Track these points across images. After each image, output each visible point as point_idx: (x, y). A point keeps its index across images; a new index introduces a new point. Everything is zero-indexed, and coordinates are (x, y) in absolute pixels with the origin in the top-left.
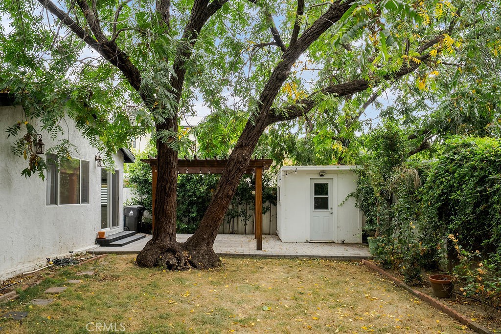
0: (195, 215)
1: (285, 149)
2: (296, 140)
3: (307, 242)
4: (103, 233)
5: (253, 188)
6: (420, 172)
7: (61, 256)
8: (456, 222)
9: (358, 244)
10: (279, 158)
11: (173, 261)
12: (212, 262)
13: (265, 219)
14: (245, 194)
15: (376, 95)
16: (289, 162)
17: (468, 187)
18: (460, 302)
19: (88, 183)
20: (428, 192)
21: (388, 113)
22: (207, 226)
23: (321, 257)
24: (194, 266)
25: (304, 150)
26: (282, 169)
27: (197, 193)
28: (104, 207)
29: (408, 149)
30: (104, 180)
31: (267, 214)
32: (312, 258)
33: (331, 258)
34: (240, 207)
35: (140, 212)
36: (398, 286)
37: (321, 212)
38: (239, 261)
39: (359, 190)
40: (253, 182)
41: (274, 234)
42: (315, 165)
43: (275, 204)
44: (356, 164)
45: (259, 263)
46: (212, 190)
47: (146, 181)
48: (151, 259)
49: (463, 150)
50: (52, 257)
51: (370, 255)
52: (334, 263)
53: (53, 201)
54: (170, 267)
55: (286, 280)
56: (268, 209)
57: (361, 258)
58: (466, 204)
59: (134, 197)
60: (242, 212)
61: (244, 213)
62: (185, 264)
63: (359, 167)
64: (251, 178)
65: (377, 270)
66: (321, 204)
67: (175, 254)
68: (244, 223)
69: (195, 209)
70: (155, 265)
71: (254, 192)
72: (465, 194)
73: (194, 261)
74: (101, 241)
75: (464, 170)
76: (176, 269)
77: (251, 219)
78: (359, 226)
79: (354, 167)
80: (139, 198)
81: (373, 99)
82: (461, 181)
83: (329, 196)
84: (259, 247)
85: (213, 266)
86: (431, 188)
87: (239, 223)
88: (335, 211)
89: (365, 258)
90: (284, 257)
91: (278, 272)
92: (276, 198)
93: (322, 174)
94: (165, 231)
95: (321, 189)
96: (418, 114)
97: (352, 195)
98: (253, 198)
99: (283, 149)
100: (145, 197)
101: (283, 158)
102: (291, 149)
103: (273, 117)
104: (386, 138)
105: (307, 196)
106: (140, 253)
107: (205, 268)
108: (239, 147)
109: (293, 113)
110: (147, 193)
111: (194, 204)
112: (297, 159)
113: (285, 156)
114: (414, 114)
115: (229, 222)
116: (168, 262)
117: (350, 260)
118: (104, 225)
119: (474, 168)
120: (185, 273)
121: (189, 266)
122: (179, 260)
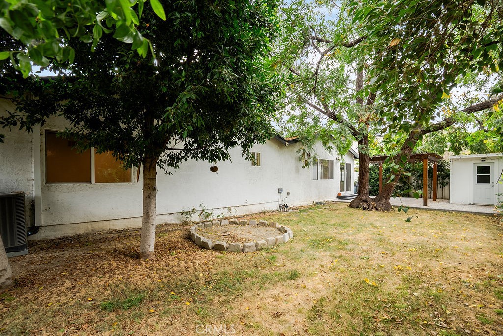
3: (470, 204)
4: (341, 194)
7: (319, 201)
11: (366, 206)
12: (388, 208)
19: (333, 170)
22: (385, 190)
23: (468, 212)
24: (377, 209)
28: (343, 181)
30: (342, 168)
37: (483, 185)
48: (355, 204)
50: (315, 201)
52: (471, 216)
53: (315, 178)
54: (364, 209)
62: (372, 208)
66: (483, 179)
67: (367, 203)
70: (357, 207)
73: (377, 207)
74: (340, 197)
76: (367, 210)
83: (490, 174)
84: (425, 204)
85: (387, 210)
88: (495, 184)
93: (483, 159)
94: (363, 192)
107: (383, 211)
109: (439, 127)
116: (363, 207)
120: (371, 212)
121: (374, 209)
122: (369, 206)
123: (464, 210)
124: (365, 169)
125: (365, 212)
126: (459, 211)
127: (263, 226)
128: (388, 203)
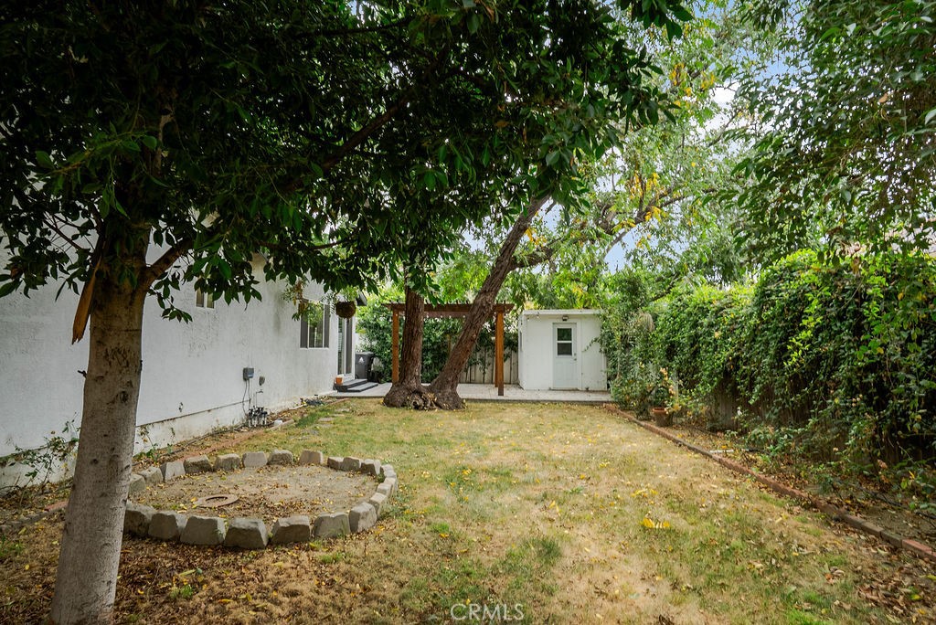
0: (430, 362)
1: (527, 292)
2: (539, 282)
3: (550, 389)
4: (341, 379)
5: (493, 334)
7: (311, 397)
8: (676, 361)
9: (603, 391)
10: (520, 301)
11: (420, 402)
12: (457, 404)
13: (506, 365)
14: (484, 341)
15: (621, 235)
16: (530, 305)
17: (685, 332)
18: (677, 428)
19: (328, 327)
20: (658, 336)
21: (633, 256)
22: (451, 368)
23: (563, 402)
24: (440, 407)
25: (546, 292)
26: (523, 313)
27: (433, 339)
28: (340, 353)
30: (340, 324)
31: (508, 361)
32: (554, 402)
33: (572, 403)
34: (478, 354)
35: (370, 359)
36: (630, 421)
37: (565, 358)
38: (482, 405)
39: (603, 336)
40: (493, 327)
41: (516, 383)
42: (558, 308)
43: (516, 351)
45: (502, 406)
46: (448, 336)
47: (377, 326)
48: (399, 399)
50: (305, 397)
51: (610, 400)
53: (303, 344)
54: (417, 408)
55: (528, 417)
56: (508, 356)
57: (603, 402)
58: (684, 346)
59: (363, 343)
60: (481, 359)
61: (483, 360)
62: (431, 405)
63: (602, 312)
64: (490, 323)
65: (615, 411)
66: (565, 350)
67: (420, 396)
68: (482, 372)
69: (430, 355)
70: (403, 406)
71: (493, 338)
72: (683, 337)
73: (440, 402)
74: (339, 387)
75: (684, 315)
76: (423, 409)
77: (490, 367)
78: (604, 371)
79: (597, 312)
80: (368, 344)
81: (619, 239)
82: (681, 325)
83: (572, 342)
84: (501, 393)
85: (457, 407)
86: (661, 332)
87: (477, 372)
88: (579, 357)
89: (607, 402)
90: (527, 401)
91: (521, 412)
92: (517, 345)
93: (565, 318)
94: (411, 374)
95: (564, 334)
97: (596, 340)
98: (493, 344)
99: (524, 291)
100: (374, 343)
101: (524, 300)
102: (533, 293)
103: (514, 264)
104: (628, 282)
105: (551, 342)
106: (385, 398)
107: (450, 409)
108: (483, 292)
109: (534, 260)
110: (378, 338)
111: (428, 350)
112: (539, 302)
113: (526, 298)
115: (466, 371)
116: (415, 403)
117: (592, 404)
118: (340, 372)
119: (690, 314)
120: (431, 413)
121: (435, 406)
122: (425, 401)
123: (546, 398)
124: (418, 327)
125: (419, 414)
126: (552, 401)
127: (284, 466)
128: (456, 394)
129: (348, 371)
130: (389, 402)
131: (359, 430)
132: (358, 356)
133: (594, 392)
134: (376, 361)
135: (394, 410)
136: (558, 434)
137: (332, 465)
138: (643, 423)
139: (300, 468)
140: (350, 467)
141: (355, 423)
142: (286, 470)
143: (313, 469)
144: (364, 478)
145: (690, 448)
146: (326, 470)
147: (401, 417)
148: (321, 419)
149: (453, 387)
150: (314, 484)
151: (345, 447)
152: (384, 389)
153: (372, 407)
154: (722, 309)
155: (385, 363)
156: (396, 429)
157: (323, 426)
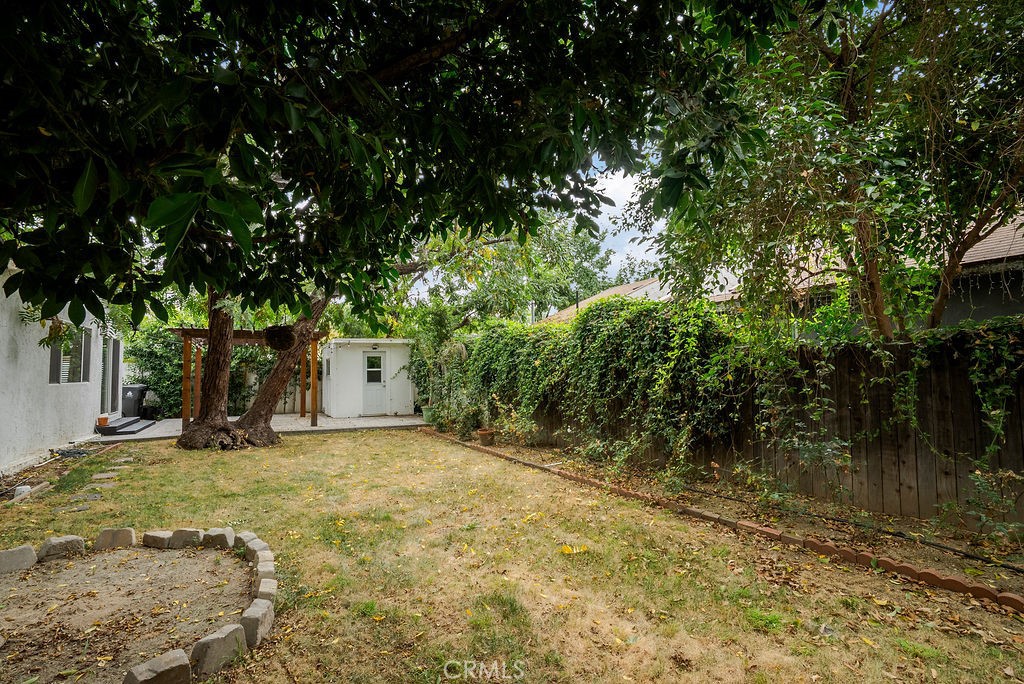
3: (360, 416)
6: (467, 346)
7: (65, 446)
8: (495, 386)
9: (410, 415)
11: (228, 441)
12: (272, 440)
17: (503, 360)
19: (89, 356)
20: (473, 364)
21: (434, 292)
22: (265, 401)
23: (380, 428)
24: (253, 444)
26: (332, 342)
29: (453, 325)
32: (371, 429)
33: (389, 428)
35: (142, 393)
36: (454, 443)
37: (375, 386)
39: (412, 363)
41: (323, 413)
44: (404, 338)
45: (321, 437)
46: (243, 364)
47: (152, 354)
48: (200, 440)
49: (499, 330)
50: (56, 448)
51: (424, 423)
53: (54, 379)
54: (224, 447)
57: (417, 426)
58: (502, 372)
59: (133, 374)
62: (242, 443)
63: (412, 341)
65: (434, 434)
66: (374, 377)
67: (228, 434)
70: (206, 447)
72: (500, 365)
73: (252, 439)
74: (103, 429)
75: (500, 346)
76: (232, 448)
77: (292, 397)
78: (411, 398)
79: (406, 341)
80: (139, 375)
82: (498, 354)
83: (381, 369)
84: (314, 423)
85: (273, 443)
86: (476, 360)
88: (387, 384)
89: (421, 426)
90: (344, 430)
91: (342, 445)
92: (322, 374)
93: (375, 347)
94: (216, 409)
95: (374, 363)
96: (461, 292)
97: (404, 367)
99: (328, 320)
100: (147, 374)
101: (329, 329)
104: (436, 314)
105: (360, 369)
106: (180, 440)
107: (265, 445)
110: (153, 368)
112: (344, 331)
113: (331, 327)
114: (457, 292)
116: (221, 443)
117: (407, 428)
118: (103, 411)
119: (506, 344)
120: (243, 452)
121: (246, 445)
122: (234, 439)
123: (373, 426)
125: (228, 456)
126: (369, 429)
127: (70, 559)
128: (269, 428)
129: (114, 409)
130: (186, 443)
131: (162, 485)
132: (125, 390)
133: (402, 416)
134: (150, 396)
135: (196, 454)
136: (399, 464)
137: (150, 543)
138: (468, 444)
139: (98, 558)
140: (185, 542)
141: (150, 476)
142: (76, 565)
143: (122, 554)
144: (212, 555)
145: (525, 464)
146: (146, 554)
147: (210, 461)
148: (95, 476)
149: (267, 421)
150: (138, 580)
151: (157, 513)
152: (172, 427)
153: (166, 453)
154: (538, 341)
155: (162, 396)
156: (211, 476)
157: (105, 486)
